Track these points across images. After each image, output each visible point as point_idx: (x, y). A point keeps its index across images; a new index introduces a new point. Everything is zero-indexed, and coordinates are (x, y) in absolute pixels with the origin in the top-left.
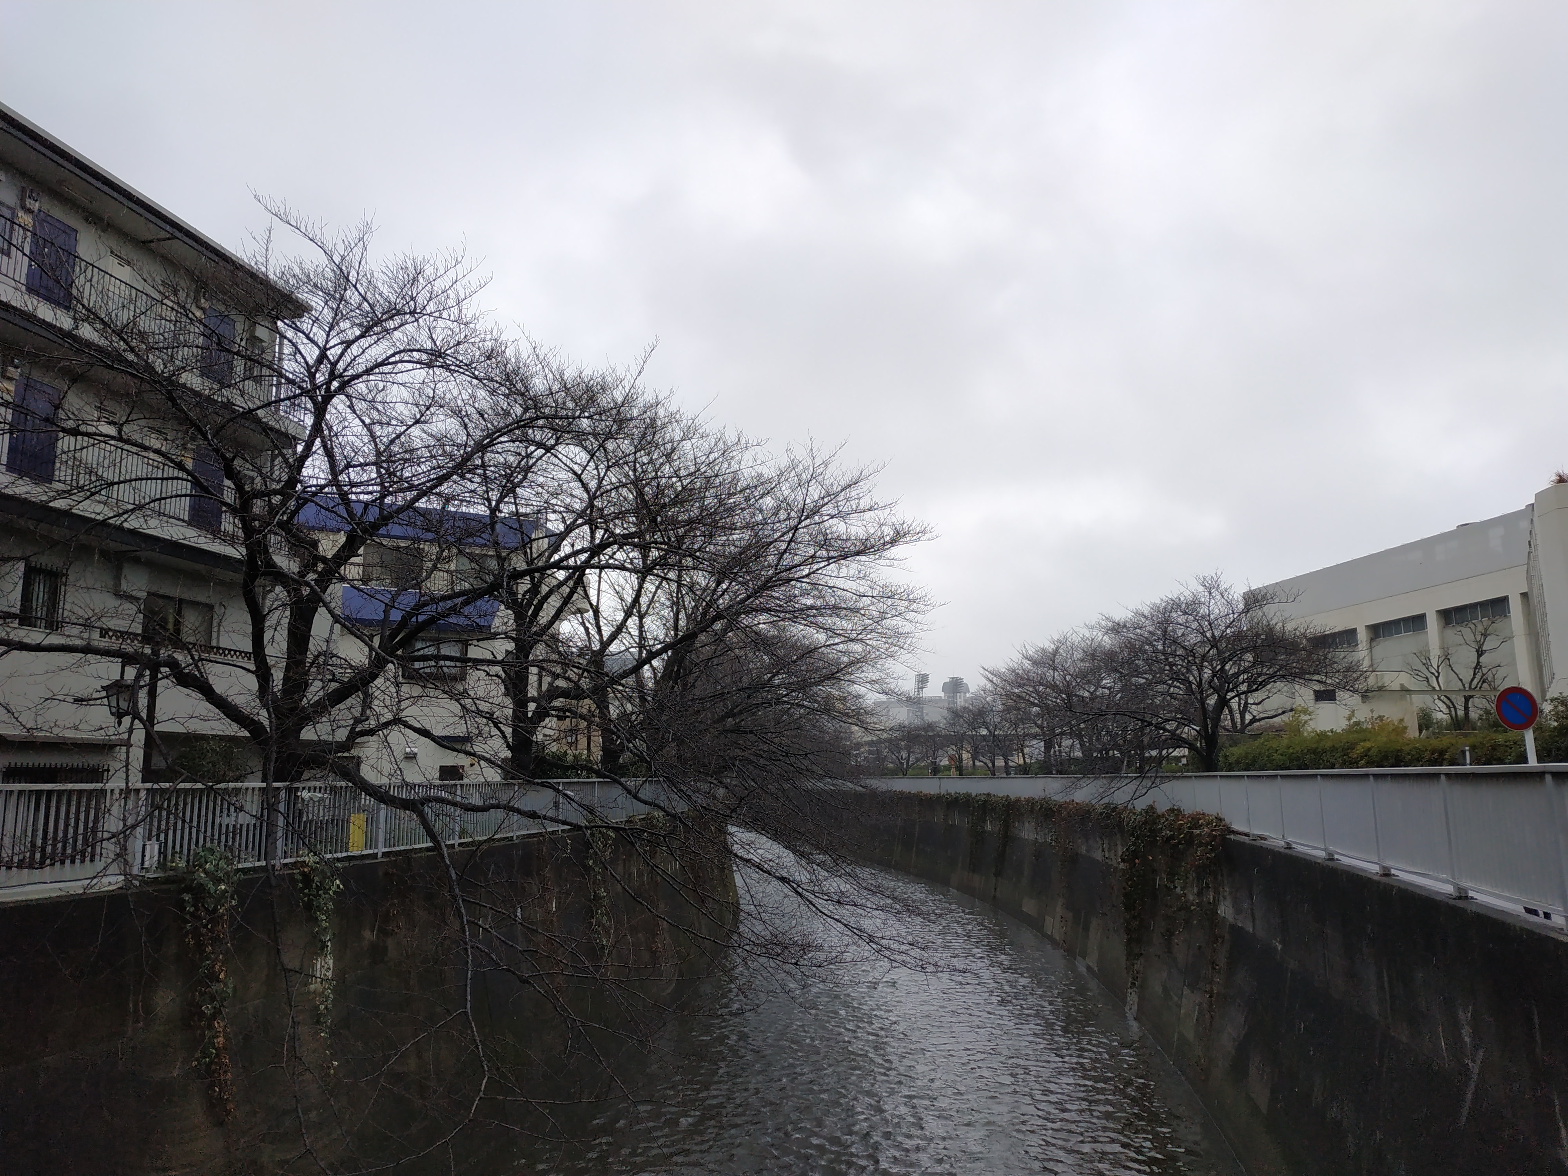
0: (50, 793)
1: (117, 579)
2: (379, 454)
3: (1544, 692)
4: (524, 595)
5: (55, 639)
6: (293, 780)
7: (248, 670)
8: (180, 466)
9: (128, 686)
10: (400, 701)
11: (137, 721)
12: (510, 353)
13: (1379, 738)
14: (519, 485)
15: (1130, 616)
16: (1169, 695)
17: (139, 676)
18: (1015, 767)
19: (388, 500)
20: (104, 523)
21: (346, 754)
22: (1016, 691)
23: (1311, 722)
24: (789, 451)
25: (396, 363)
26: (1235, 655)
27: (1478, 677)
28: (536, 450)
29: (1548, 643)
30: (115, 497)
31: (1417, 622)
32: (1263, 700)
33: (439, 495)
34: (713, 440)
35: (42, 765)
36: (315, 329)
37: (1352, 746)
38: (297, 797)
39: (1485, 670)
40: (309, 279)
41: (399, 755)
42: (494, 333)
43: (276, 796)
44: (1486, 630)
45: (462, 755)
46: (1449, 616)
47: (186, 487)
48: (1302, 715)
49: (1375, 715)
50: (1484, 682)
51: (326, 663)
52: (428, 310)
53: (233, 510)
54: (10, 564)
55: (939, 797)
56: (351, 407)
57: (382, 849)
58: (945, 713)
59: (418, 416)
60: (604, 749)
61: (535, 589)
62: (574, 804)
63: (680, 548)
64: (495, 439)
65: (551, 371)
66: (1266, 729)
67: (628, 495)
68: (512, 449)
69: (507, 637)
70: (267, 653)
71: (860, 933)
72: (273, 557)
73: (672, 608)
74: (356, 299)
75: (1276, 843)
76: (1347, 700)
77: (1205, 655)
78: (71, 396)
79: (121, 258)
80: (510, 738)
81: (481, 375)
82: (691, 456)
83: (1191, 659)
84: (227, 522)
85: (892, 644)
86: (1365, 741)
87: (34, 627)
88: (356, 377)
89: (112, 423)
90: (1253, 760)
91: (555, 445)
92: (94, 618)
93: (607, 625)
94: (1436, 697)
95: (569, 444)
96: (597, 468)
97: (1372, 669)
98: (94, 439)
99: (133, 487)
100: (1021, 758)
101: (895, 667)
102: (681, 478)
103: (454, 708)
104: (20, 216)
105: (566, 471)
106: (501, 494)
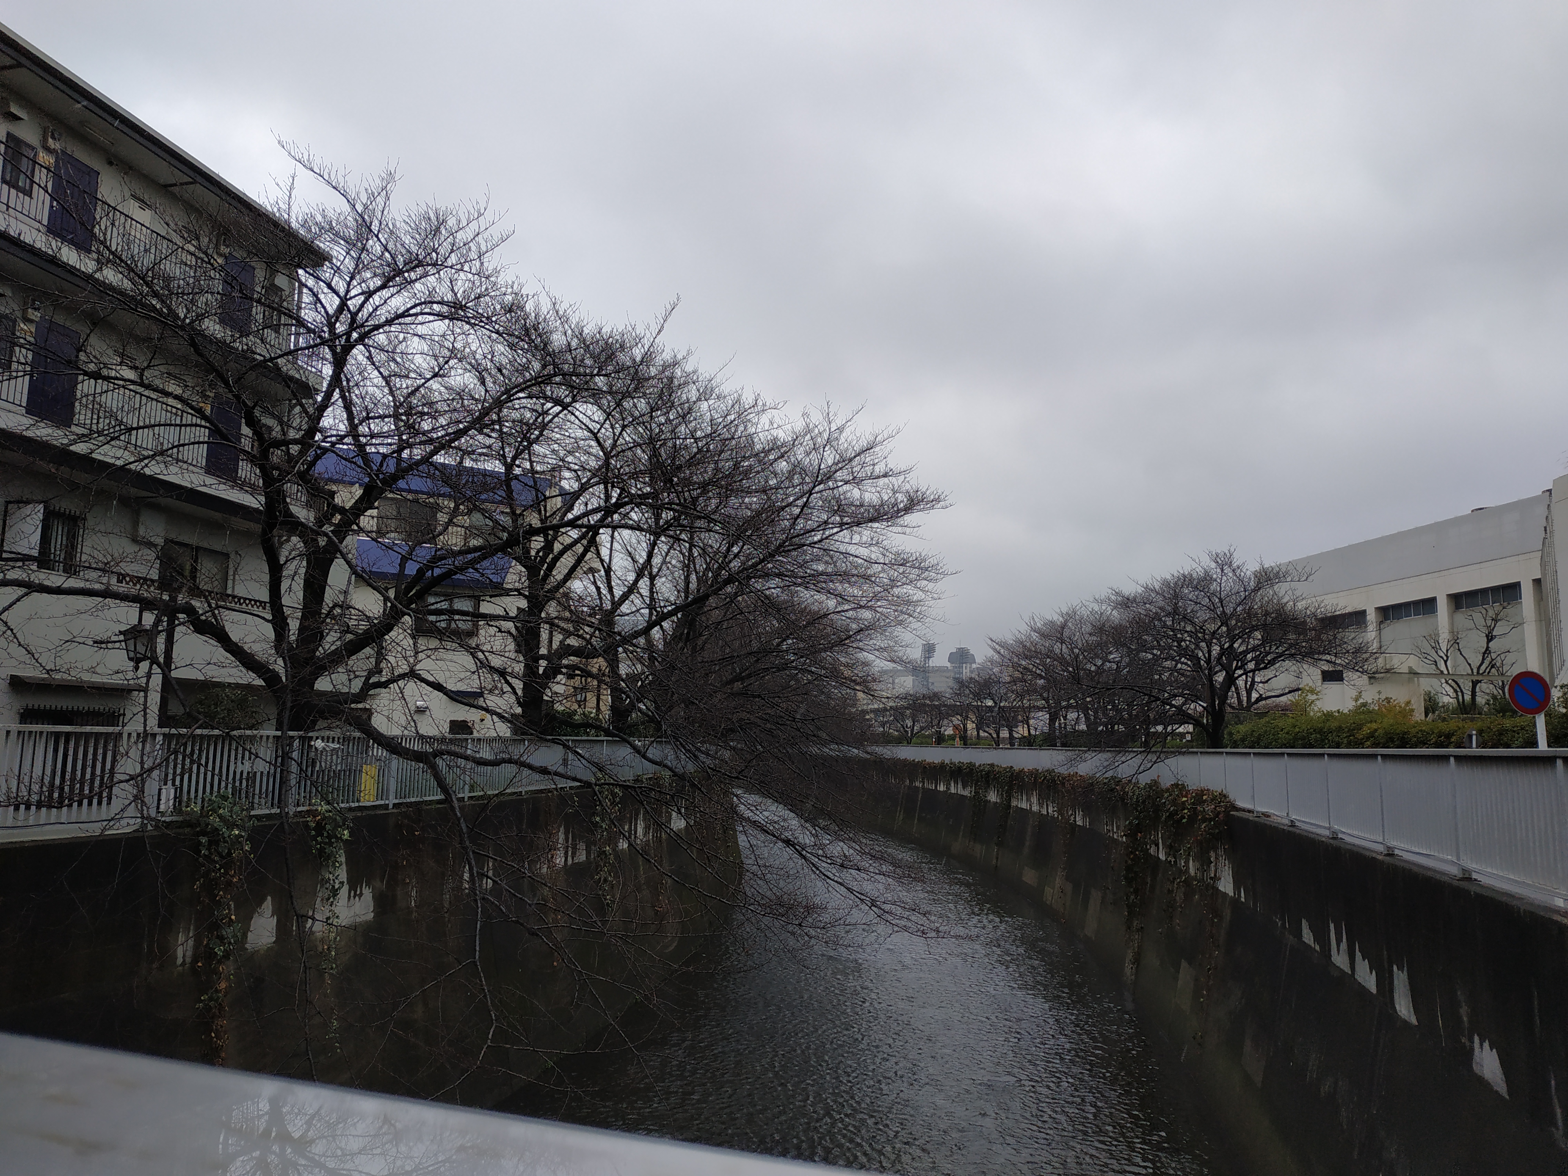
0: (68, 735)
1: (136, 524)
2: (396, 407)
3: (1553, 679)
4: (538, 552)
5: (73, 583)
6: (307, 730)
7: (264, 618)
8: (200, 412)
9: (146, 631)
10: (417, 653)
11: (155, 666)
12: (529, 307)
13: (1386, 720)
14: (535, 441)
15: (1140, 591)
16: (1176, 671)
17: (158, 622)
18: (1020, 739)
19: (405, 454)
20: (122, 468)
21: (360, 706)
22: (1024, 663)
23: (1317, 702)
24: (805, 415)
25: (416, 315)
26: (1246, 634)
27: (1487, 662)
28: (552, 407)
29: (1560, 630)
30: (133, 442)
31: (1427, 606)
32: (1269, 679)
33: (458, 448)
34: (730, 402)
35: (59, 708)
36: (336, 279)
37: (1360, 727)
38: (310, 746)
39: (1494, 656)
40: (332, 228)
41: (413, 708)
42: (515, 288)
43: (291, 745)
44: (1497, 615)
45: (473, 710)
46: (1459, 600)
47: (203, 434)
48: (1309, 695)
49: (1383, 697)
50: (1493, 667)
51: (344, 615)
52: (449, 263)
53: (252, 459)
54: (31, 505)
55: (942, 766)
56: (370, 358)
57: (392, 801)
58: (951, 683)
59: (437, 370)
60: (613, 708)
61: (548, 547)
62: (584, 761)
63: (695, 509)
64: (513, 395)
65: (570, 327)
66: (1271, 709)
67: (643, 456)
68: (529, 406)
69: (520, 594)
70: (283, 603)
71: (863, 897)
72: (291, 507)
73: (683, 570)
74: (378, 249)
75: (1279, 820)
76: (1355, 680)
77: (1214, 632)
78: (93, 340)
79: (143, 201)
80: (520, 692)
81: (501, 329)
82: (707, 417)
83: (1200, 635)
84: (245, 470)
85: (901, 611)
86: (1371, 722)
87: (53, 570)
88: (377, 327)
89: (134, 368)
90: (1259, 738)
91: (572, 403)
92: (112, 563)
93: (618, 585)
94: (1443, 681)
95: (585, 402)
96: (612, 427)
97: (1381, 651)
98: (114, 384)
99: (151, 434)
100: (1026, 729)
101: (904, 635)
102: (696, 440)
103: (468, 662)
104: (43, 157)
105: (582, 429)
106: (517, 451)
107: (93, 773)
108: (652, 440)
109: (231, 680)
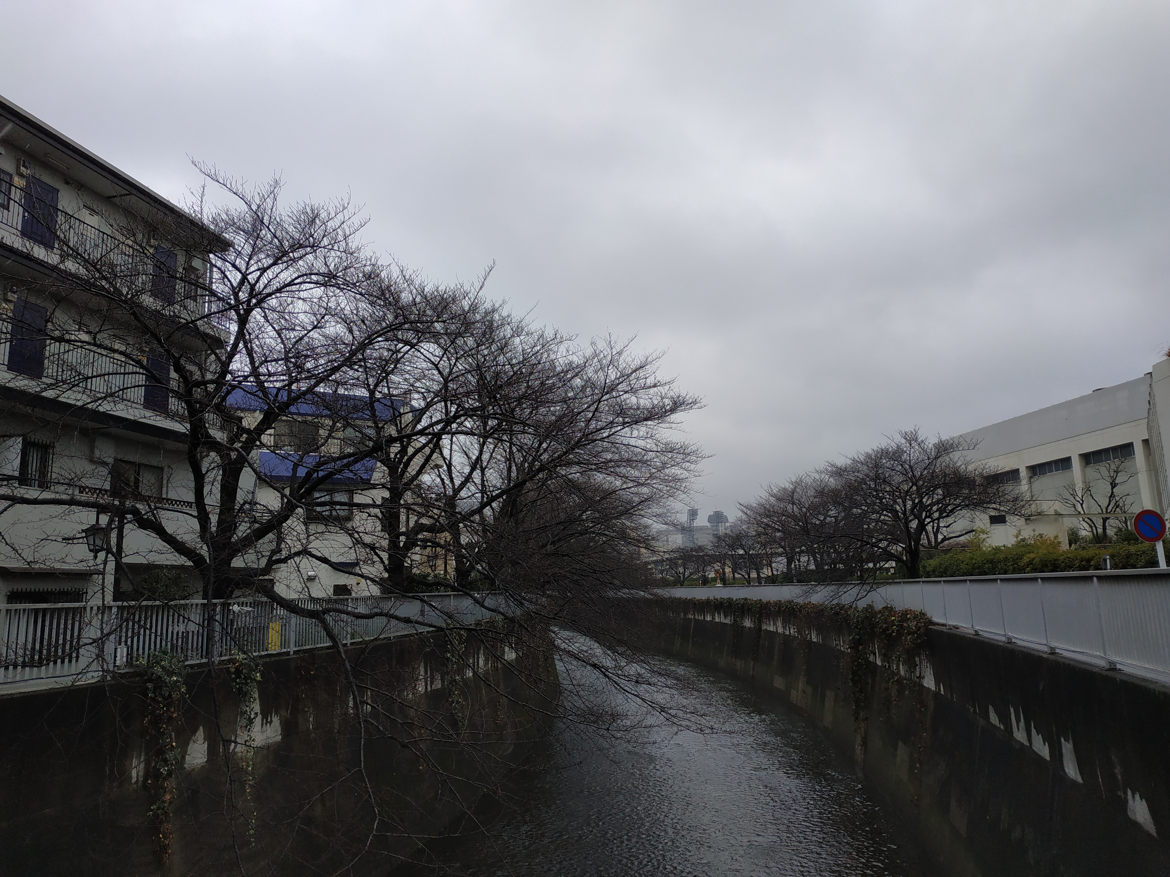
0: (45, 611)
1: (92, 451)
2: (287, 352)
3: (1165, 514)
4: (396, 455)
5: (46, 495)
6: (227, 598)
7: (191, 515)
8: (139, 363)
9: (103, 529)
10: (308, 536)
11: (110, 555)
12: (384, 274)
13: (1040, 551)
14: (392, 372)
15: (849, 463)
16: (880, 521)
17: (111, 521)
18: (765, 578)
19: (294, 387)
20: (82, 407)
21: (266, 577)
22: (765, 520)
23: (988, 540)
24: (593, 343)
25: (300, 284)
26: (930, 491)
27: (1112, 504)
28: (403, 347)
29: (1166, 477)
30: (89, 388)
31: (1065, 463)
32: (951, 524)
33: (334, 381)
34: (536, 337)
35: (37, 590)
36: (239, 260)
37: (1020, 557)
38: (229, 610)
39: (1117, 498)
40: (234, 223)
41: (306, 578)
42: (373, 261)
43: (214, 610)
44: (1118, 468)
45: (352, 576)
46: (1088, 458)
47: (141, 379)
48: (981, 534)
49: (1037, 533)
50: (1117, 507)
51: (251, 510)
52: (323, 244)
53: (179, 396)
54: (13, 439)
55: (708, 601)
56: (265, 317)
57: (293, 649)
58: (711, 538)
59: (316, 323)
60: (457, 570)
61: (403, 451)
62: (437, 611)
63: (513, 417)
64: (374, 339)
65: (415, 287)
66: (953, 546)
67: (472, 379)
68: (386, 346)
69: (384, 487)
70: (206, 503)
71: (654, 705)
72: (209, 431)
73: (506, 463)
74: (269, 236)
75: (966, 631)
76: (1015, 522)
77: (908, 491)
78: (58, 313)
79: (92, 209)
80: (386, 562)
81: (363, 291)
82: (520, 349)
83: (897, 493)
84: (174, 404)
85: (672, 487)
86: (1029, 553)
87: (31, 486)
88: (270, 295)
89: (89, 332)
90: (946, 569)
91: (417, 343)
92: (76, 479)
93: (457, 476)
94: (1081, 519)
95: (428, 342)
96: (449, 359)
97: (1033, 499)
98: (74, 345)
99: (102, 380)
100: (770, 571)
101: (674, 504)
102: (512, 366)
103: (347, 540)
104: (16, 180)
105: (425, 361)
106: (378, 380)
107: (65, 639)
108: (479, 368)
109: (168, 563)
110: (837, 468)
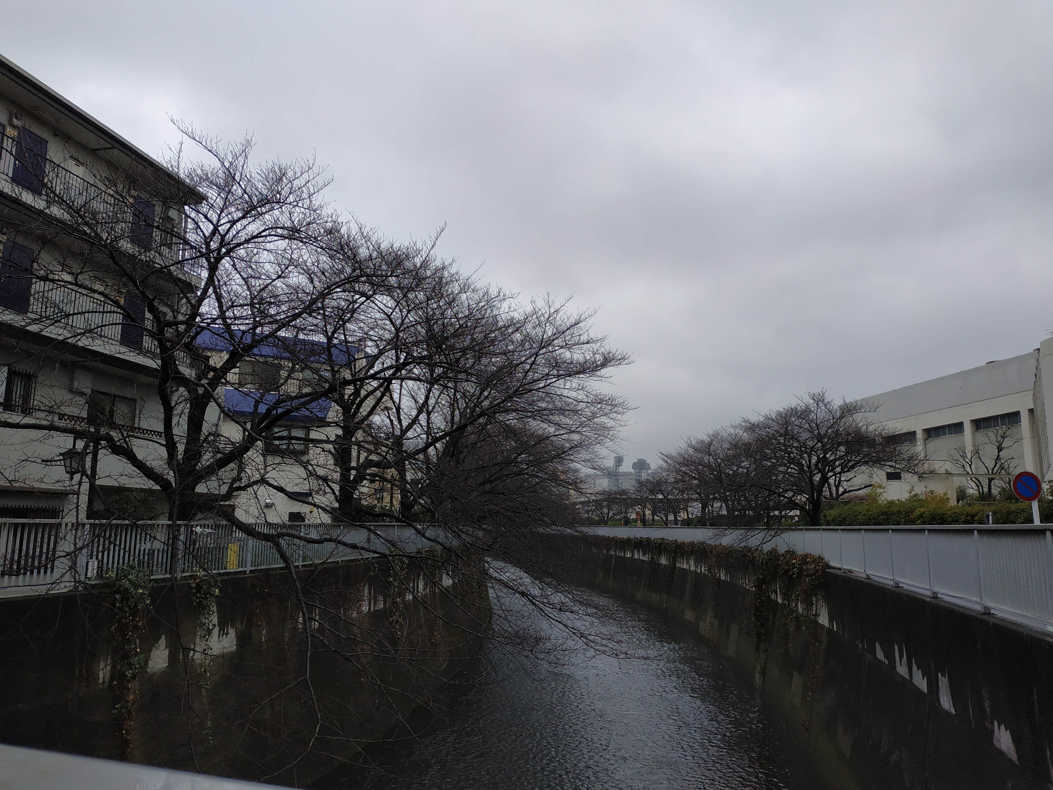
0: (24, 525)
1: (72, 380)
2: (252, 299)
3: (1043, 477)
4: (350, 396)
5: (28, 420)
6: (190, 520)
7: (160, 444)
8: (116, 303)
9: (79, 453)
10: (266, 466)
11: (84, 477)
12: (343, 230)
13: (931, 505)
14: (348, 321)
15: (762, 420)
16: (788, 474)
17: (86, 446)
18: (681, 521)
19: (258, 330)
20: (63, 342)
21: (227, 503)
22: (683, 469)
23: (884, 494)
24: (533, 302)
25: (266, 236)
26: (834, 448)
27: (998, 466)
28: (359, 298)
29: (1047, 443)
30: (70, 324)
31: (957, 427)
32: (851, 479)
33: (295, 326)
34: (481, 293)
35: (17, 507)
36: (211, 212)
37: (912, 511)
38: (192, 531)
39: (1003, 461)
40: (208, 178)
41: (263, 505)
42: (333, 218)
43: (179, 531)
44: (1004, 433)
45: (305, 505)
46: (978, 424)
47: (118, 318)
48: (878, 489)
49: (928, 490)
50: (1002, 469)
51: (215, 441)
52: (288, 201)
53: (152, 335)
55: (628, 540)
56: (234, 266)
57: (249, 568)
58: (634, 483)
59: (280, 273)
60: (402, 503)
61: (357, 393)
62: (381, 540)
63: (458, 367)
64: (333, 290)
65: (371, 244)
66: (853, 498)
67: (422, 330)
68: (343, 297)
69: (337, 425)
70: (174, 433)
71: (574, 631)
72: (179, 367)
73: (450, 407)
74: (240, 192)
75: (859, 575)
76: (909, 479)
77: (813, 447)
78: (43, 254)
79: (78, 160)
80: (337, 493)
81: (324, 245)
82: (466, 304)
83: (803, 449)
84: (148, 342)
85: (600, 435)
86: (921, 507)
87: (14, 411)
88: (239, 245)
89: (71, 273)
90: (844, 519)
91: (373, 295)
92: (55, 407)
93: (405, 418)
94: (969, 479)
95: (382, 294)
96: (401, 311)
97: (926, 458)
98: (57, 284)
99: (83, 318)
100: (686, 514)
101: (601, 450)
102: (459, 319)
103: (301, 472)
104: (10, 131)
105: (380, 312)
106: (335, 328)
107: (41, 551)
108: (428, 320)
109: (138, 486)
110: (750, 423)
